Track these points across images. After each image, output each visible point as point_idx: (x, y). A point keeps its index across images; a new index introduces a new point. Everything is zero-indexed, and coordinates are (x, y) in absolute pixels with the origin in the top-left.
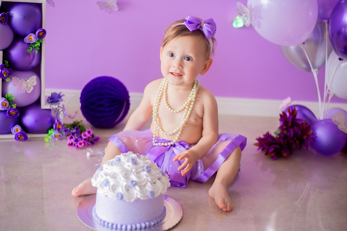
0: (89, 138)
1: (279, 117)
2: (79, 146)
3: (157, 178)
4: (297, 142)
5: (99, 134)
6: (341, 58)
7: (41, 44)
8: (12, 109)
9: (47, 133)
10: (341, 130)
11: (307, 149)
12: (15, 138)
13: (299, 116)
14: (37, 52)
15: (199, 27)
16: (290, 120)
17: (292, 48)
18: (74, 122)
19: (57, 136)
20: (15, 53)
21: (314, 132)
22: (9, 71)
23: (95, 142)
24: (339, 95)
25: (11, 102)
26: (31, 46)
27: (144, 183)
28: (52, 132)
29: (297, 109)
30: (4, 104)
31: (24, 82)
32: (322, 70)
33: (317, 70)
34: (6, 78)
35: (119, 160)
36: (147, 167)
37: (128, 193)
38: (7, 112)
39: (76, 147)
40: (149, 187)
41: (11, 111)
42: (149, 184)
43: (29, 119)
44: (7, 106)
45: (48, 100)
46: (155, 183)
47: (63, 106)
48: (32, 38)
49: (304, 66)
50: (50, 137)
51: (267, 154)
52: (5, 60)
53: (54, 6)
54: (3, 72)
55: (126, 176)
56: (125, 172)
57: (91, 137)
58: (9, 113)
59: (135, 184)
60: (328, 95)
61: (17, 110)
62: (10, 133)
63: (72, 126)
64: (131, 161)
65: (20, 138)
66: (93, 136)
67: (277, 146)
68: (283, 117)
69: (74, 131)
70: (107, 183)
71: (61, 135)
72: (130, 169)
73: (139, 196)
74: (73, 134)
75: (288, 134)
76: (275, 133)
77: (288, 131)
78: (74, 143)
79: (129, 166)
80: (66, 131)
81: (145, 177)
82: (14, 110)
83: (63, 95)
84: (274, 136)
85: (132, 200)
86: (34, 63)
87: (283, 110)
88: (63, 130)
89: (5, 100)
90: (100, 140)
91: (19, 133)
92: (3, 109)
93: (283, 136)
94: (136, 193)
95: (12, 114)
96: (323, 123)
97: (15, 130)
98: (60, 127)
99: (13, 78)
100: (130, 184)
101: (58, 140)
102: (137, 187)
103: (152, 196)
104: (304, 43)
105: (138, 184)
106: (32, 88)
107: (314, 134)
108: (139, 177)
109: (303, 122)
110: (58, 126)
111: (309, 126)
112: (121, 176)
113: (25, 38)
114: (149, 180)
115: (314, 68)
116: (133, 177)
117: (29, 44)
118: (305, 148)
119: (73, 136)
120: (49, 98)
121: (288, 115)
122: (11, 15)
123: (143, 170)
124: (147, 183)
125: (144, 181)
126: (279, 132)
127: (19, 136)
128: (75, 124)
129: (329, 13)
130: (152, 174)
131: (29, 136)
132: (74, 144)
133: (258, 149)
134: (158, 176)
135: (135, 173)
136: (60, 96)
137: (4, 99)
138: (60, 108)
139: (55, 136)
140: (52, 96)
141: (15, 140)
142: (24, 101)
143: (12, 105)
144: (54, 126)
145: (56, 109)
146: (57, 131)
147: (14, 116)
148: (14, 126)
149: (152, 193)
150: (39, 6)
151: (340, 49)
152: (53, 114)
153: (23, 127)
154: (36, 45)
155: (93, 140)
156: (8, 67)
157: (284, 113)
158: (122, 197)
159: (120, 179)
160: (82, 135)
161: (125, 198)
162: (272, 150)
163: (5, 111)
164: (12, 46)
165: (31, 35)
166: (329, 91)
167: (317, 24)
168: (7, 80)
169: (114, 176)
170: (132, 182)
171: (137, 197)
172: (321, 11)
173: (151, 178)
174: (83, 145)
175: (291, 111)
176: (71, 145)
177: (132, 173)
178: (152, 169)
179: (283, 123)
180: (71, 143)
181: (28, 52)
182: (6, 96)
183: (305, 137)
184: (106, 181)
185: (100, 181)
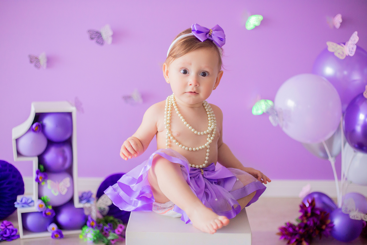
1: (299, 208)
4: (317, 232)
8: (48, 210)
9: (81, 229)
12: (52, 237)
13: (318, 205)
15: (208, 35)
16: (309, 210)
21: (331, 221)
22: (45, 175)
25: (46, 203)
28: (85, 229)
29: (315, 196)
30: (41, 206)
33: (334, 158)
38: (44, 213)
43: (63, 218)
44: (43, 207)
45: (79, 199)
49: (322, 154)
50: (85, 234)
51: (289, 243)
52: (40, 165)
54: (39, 177)
57: (124, 231)
58: (45, 213)
61: (52, 210)
62: (47, 231)
65: (57, 237)
67: (298, 237)
68: (302, 208)
71: (94, 231)
75: (309, 223)
77: (308, 221)
80: (99, 227)
82: (50, 211)
84: (296, 223)
86: (67, 165)
88: (97, 227)
89: (42, 202)
91: (55, 232)
92: (39, 211)
95: (48, 214)
96: (340, 212)
97: (51, 228)
98: (93, 223)
106: (66, 190)
107: (332, 223)
109: (321, 211)
110: (91, 223)
115: (331, 156)
122: (44, 124)
126: (300, 221)
127: (56, 235)
131: (65, 233)
133: (281, 238)
137: (40, 201)
138: (92, 207)
141: (51, 238)
142: (58, 202)
143: (49, 207)
144: (88, 224)
146: (91, 228)
147: (50, 216)
148: (50, 224)
152: (86, 213)
153: (59, 225)
156: (43, 172)
157: (304, 204)
162: (294, 240)
163: (42, 212)
164: (46, 151)
168: (43, 184)
175: (310, 201)
179: (303, 214)
182: (42, 198)
183: (324, 227)
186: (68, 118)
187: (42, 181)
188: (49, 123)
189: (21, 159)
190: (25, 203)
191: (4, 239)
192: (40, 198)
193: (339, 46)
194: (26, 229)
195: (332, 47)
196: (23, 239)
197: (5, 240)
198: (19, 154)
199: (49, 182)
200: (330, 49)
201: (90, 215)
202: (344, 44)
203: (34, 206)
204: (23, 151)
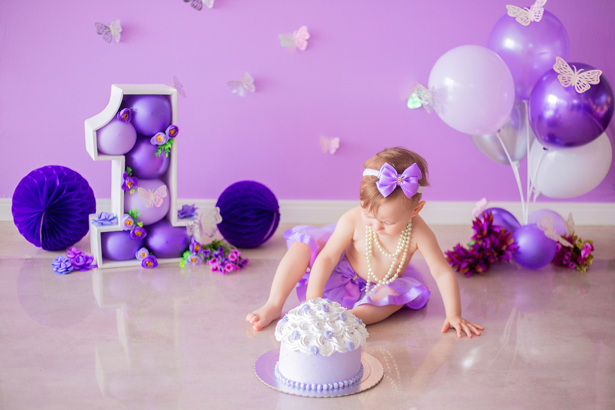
0: (236, 260)
1: (472, 225)
2: (227, 270)
3: (354, 328)
4: (495, 254)
5: (246, 255)
6: (546, 147)
7: (172, 144)
8: (137, 228)
9: (182, 256)
10: (549, 237)
11: (508, 261)
12: (143, 265)
13: (496, 222)
14: (167, 155)
16: (485, 227)
17: (487, 137)
18: (213, 242)
19: (194, 260)
20: (139, 157)
21: (515, 240)
22: (135, 180)
23: (244, 265)
24: (546, 193)
25: (136, 220)
26: (160, 148)
27: (341, 334)
28: (187, 255)
29: (494, 212)
30: (128, 223)
31: (152, 194)
32: (523, 163)
33: (517, 162)
34: (130, 190)
35: (308, 307)
36: (343, 315)
37: (324, 346)
38: (131, 232)
39: (223, 271)
40: (347, 338)
41: (135, 232)
42: (347, 334)
43: (157, 240)
44: (132, 224)
45: (178, 215)
46: (352, 333)
47: (200, 221)
48: (160, 138)
49: (501, 158)
50: (185, 262)
51: (458, 271)
52: (128, 168)
53: (185, 97)
54: (127, 182)
55: (320, 326)
56: (318, 322)
57: (238, 259)
59: (330, 335)
60: (533, 194)
61: (143, 229)
62: (134, 258)
63: (212, 246)
64: (322, 307)
65: (148, 265)
66: (240, 258)
67: (470, 261)
68: (477, 224)
69: (217, 252)
70: (298, 335)
71: (198, 258)
72: (323, 318)
73: (336, 349)
74: (217, 256)
75: (484, 244)
76: (468, 245)
77: (484, 241)
78: (219, 267)
79: (321, 314)
80: (206, 253)
81: (341, 326)
82: (140, 229)
83: (197, 208)
84: (467, 248)
85: (329, 354)
86: (162, 169)
87: (477, 215)
88: (202, 252)
89: (129, 217)
90: (249, 263)
91: (146, 258)
92: (126, 229)
93: (477, 248)
94: (334, 345)
95: (137, 234)
96: (526, 228)
97: (141, 254)
98: (198, 248)
99: (138, 189)
100: (325, 335)
101: (196, 265)
102: (334, 339)
103: (352, 348)
104: (499, 131)
105: (335, 335)
106: (162, 201)
107: (515, 243)
108: (333, 327)
109: (501, 229)
110: (195, 247)
111: (509, 234)
112: (313, 326)
113: (152, 139)
114: (347, 330)
115: (513, 160)
116: (328, 327)
117: (157, 146)
118: (506, 262)
119: (217, 259)
120: (179, 212)
121: (483, 221)
122: (134, 110)
123: (338, 319)
124: (344, 333)
125: (340, 332)
126: (473, 242)
127: (147, 263)
128: (214, 243)
129: (529, 91)
130: (349, 323)
131: (160, 261)
132: (219, 269)
134: (355, 324)
135: (329, 323)
136: (193, 210)
137: (127, 216)
138: (196, 225)
139: (192, 260)
140: (183, 209)
141: (142, 268)
142: (152, 218)
143: (138, 224)
144: (191, 247)
145: (192, 225)
146: (195, 253)
147: (139, 238)
148: (139, 249)
149: (352, 345)
150: (167, 98)
151: (543, 137)
152: (189, 233)
153: (151, 250)
154: (167, 147)
155: (241, 263)
156: (132, 176)
157: (478, 220)
158: (318, 351)
159: (313, 330)
160: (229, 257)
161: (321, 352)
162: (465, 265)
163: (129, 231)
164: (135, 149)
165: (159, 135)
166: (534, 188)
167: (515, 104)
168: (131, 192)
169: (305, 327)
170: (328, 332)
171: (334, 350)
172: (519, 90)
173: (348, 328)
174: (232, 269)
175: (486, 216)
176: (215, 270)
177: (326, 323)
178: (347, 317)
179: (478, 232)
180: (215, 268)
181: (157, 156)
182: (130, 212)
183: (504, 247)
184: (295, 333)
185: (287, 334)
186: (166, 103)
187: (131, 188)
188: (141, 110)
189: (103, 158)
190: (105, 219)
191: (78, 268)
192: (126, 212)
193: (522, 10)
194: (106, 257)
195: (512, 10)
196: (102, 269)
197: (79, 270)
198: (100, 152)
199: (140, 189)
200: (510, 14)
201: (192, 236)
202: (529, 8)
203: (117, 223)
204: (105, 146)
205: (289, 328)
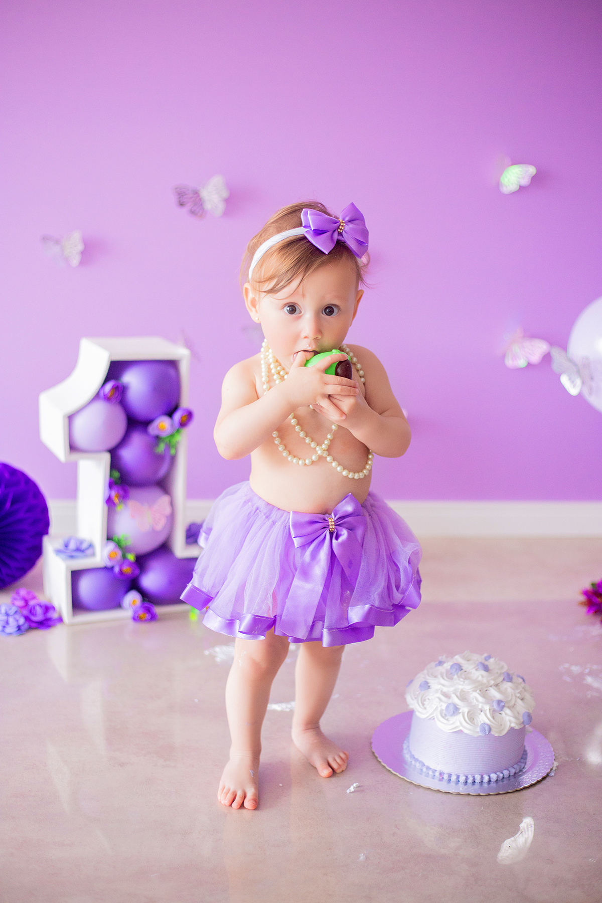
8: (127, 562)
12: (133, 619)
15: (336, 236)
20: (131, 454)
22: (124, 489)
25: (125, 550)
26: (162, 441)
30: (114, 555)
31: (149, 509)
35: (460, 667)
37: (496, 721)
38: (117, 569)
44: (118, 557)
45: (186, 538)
48: (163, 424)
52: (114, 471)
54: (113, 494)
58: (120, 570)
61: (135, 562)
62: (120, 606)
65: (143, 618)
70: (455, 709)
82: (131, 564)
86: (164, 470)
89: (115, 546)
91: (139, 607)
92: (109, 564)
95: (125, 572)
97: (130, 601)
105: (507, 704)
106: (164, 521)
108: (503, 693)
113: (150, 426)
116: (496, 694)
117: (158, 437)
122: (124, 383)
127: (141, 614)
131: (159, 610)
135: (495, 687)
137: (111, 545)
142: (147, 546)
143: (128, 555)
147: (128, 577)
148: (127, 593)
150: (174, 364)
153: (145, 595)
156: (120, 484)
158: (490, 730)
163: (112, 568)
164: (124, 440)
165: (162, 420)
170: (499, 702)
182: (116, 538)
184: (452, 707)
185: (437, 707)
186: (172, 372)
187: (119, 503)
188: (133, 380)
189: (73, 457)
190: (75, 549)
192: (109, 538)
194: (78, 605)
196: (72, 624)
198: (73, 448)
199: (131, 503)
203: (93, 555)
204: (81, 439)
205: (440, 700)
